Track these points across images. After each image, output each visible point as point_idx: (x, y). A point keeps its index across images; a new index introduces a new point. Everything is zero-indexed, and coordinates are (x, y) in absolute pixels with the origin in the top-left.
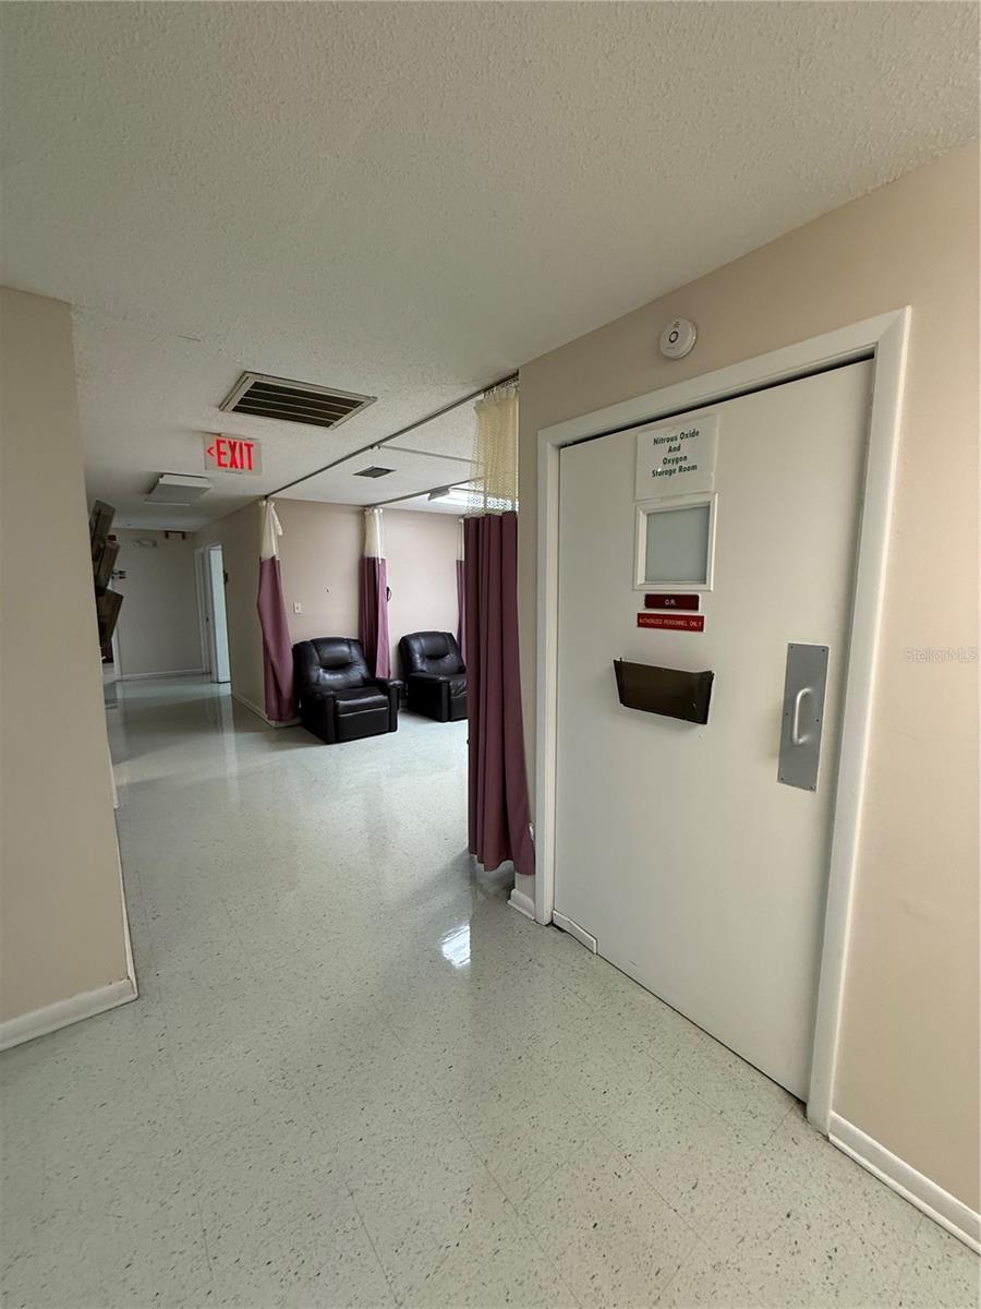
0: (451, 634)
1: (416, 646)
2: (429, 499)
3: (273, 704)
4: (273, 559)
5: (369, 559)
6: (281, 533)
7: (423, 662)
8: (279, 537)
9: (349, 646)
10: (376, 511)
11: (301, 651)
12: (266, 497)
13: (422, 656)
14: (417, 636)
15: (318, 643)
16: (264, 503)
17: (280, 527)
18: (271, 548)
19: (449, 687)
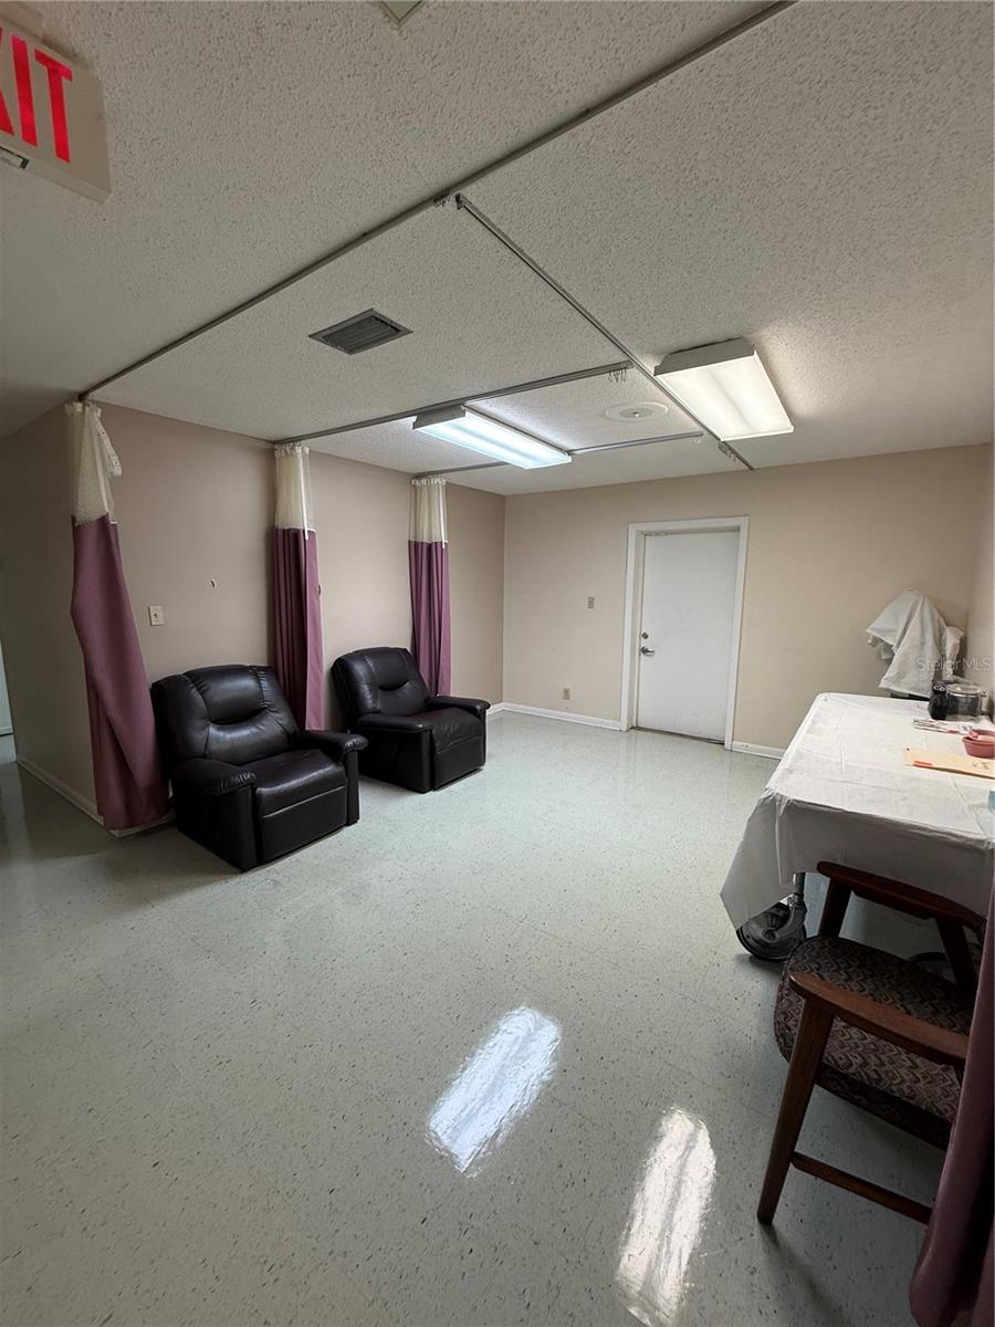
0: (405, 650)
1: (360, 669)
2: (415, 425)
3: (116, 798)
4: (103, 521)
5: (286, 532)
6: (118, 471)
7: (375, 697)
8: (113, 480)
9: (258, 680)
10: (298, 450)
11: (168, 695)
12: (82, 397)
13: (372, 685)
14: (361, 655)
15: (199, 678)
16: (79, 406)
17: (115, 459)
18: (97, 496)
19: (431, 737)
